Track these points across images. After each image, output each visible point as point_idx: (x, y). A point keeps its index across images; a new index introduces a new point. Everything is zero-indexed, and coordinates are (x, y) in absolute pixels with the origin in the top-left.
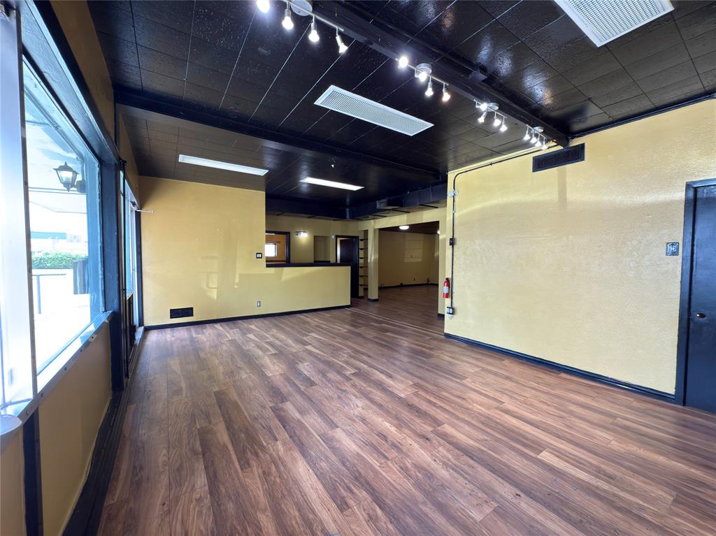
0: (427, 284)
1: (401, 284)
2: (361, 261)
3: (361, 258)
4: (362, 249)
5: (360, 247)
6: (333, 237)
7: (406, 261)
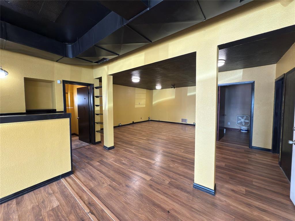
0: (148, 121)
1: (133, 122)
2: (97, 109)
3: (97, 106)
4: (97, 97)
5: (95, 95)
6: (59, 82)
7: (136, 106)
